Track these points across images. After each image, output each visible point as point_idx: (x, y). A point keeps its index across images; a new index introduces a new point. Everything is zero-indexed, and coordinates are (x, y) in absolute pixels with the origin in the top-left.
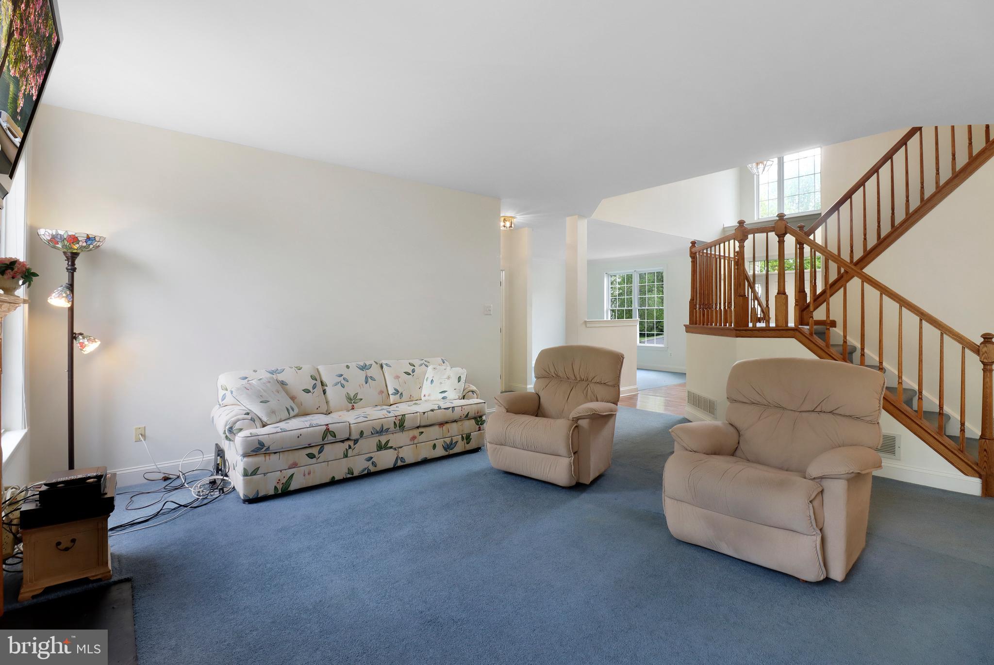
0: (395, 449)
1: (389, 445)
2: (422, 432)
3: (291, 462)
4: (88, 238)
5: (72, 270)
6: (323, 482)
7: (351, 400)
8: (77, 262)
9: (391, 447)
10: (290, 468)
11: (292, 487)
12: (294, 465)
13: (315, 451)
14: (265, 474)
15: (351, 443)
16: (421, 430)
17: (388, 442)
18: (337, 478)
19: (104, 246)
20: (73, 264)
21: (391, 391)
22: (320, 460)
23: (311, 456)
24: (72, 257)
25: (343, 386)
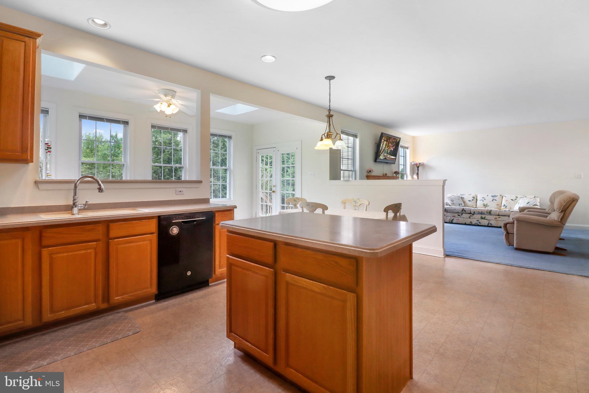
0: (488, 220)
1: (486, 218)
2: (500, 217)
3: (453, 215)
4: (419, 164)
5: (418, 170)
6: (463, 223)
7: (485, 205)
8: (419, 168)
9: (486, 219)
10: (453, 217)
11: (454, 222)
12: (454, 217)
13: (460, 214)
14: (447, 217)
15: (472, 215)
16: (500, 216)
17: (485, 217)
18: (467, 223)
19: (425, 164)
20: (418, 169)
21: (503, 205)
22: (461, 217)
23: (459, 215)
24: (418, 167)
25: (483, 201)
